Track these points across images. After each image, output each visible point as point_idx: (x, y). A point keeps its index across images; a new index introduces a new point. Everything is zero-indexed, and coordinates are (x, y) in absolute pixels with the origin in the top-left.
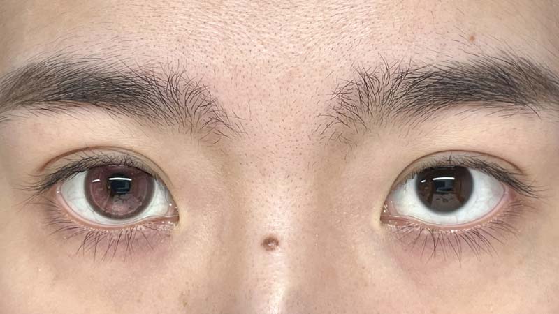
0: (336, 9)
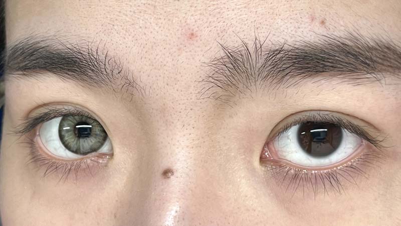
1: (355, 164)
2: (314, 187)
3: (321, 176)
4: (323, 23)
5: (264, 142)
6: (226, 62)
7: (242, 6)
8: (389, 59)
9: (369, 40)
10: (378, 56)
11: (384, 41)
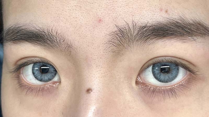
0: (111, 3)
1: (183, 84)
2: (163, 95)
3: (167, 90)
4: (166, 12)
5: (138, 74)
6: (118, 33)
7: (125, 5)
8: (200, 30)
9: (189, 20)
10: (194, 28)
11: (197, 20)
